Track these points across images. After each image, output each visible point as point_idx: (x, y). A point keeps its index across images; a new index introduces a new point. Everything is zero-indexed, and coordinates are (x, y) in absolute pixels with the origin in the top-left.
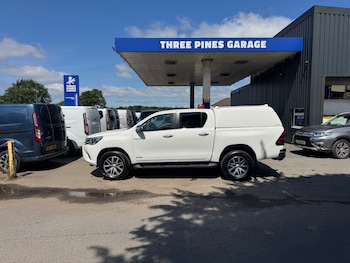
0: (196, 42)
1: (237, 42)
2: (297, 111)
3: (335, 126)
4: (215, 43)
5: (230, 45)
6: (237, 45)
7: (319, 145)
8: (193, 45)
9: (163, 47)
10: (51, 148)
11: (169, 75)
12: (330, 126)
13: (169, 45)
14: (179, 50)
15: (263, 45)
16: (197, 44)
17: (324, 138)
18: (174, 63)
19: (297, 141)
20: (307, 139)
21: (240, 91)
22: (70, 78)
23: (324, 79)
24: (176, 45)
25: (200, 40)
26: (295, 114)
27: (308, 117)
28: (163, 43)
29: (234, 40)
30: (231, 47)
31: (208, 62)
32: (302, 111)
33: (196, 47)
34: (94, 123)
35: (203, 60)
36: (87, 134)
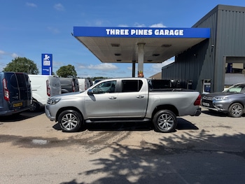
0: (132, 31)
1: (162, 31)
2: (206, 82)
3: (233, 93)
4: (145, 31)
5: (157, 33)
6: (162, 33)
7: (219, 107)
8: (130, 32)
9: (108, 33)
10: (18, 105)
11: (116, 55)
12: (229, 93)
13: (113, 32)
14: (120, 36)
15: (181, 33)
16: (133, 32)
17: (223, 101)
18: (117, 45)
19: (204, 104)
20: (210, 102)
21: (168, 67)
22: (46, 56)
23: (225, 58)
24: (117, 32)
25: (135, 29)
26: (205, 84)
27: (213, 86)
28: (108, 30)
29: (160, 29)
30: (158, 34)
31: (142, 45)
32: (209, 82)
33: (132, 34)
34: (54, 88)
35: (138, 44)
36: (49, 95)
